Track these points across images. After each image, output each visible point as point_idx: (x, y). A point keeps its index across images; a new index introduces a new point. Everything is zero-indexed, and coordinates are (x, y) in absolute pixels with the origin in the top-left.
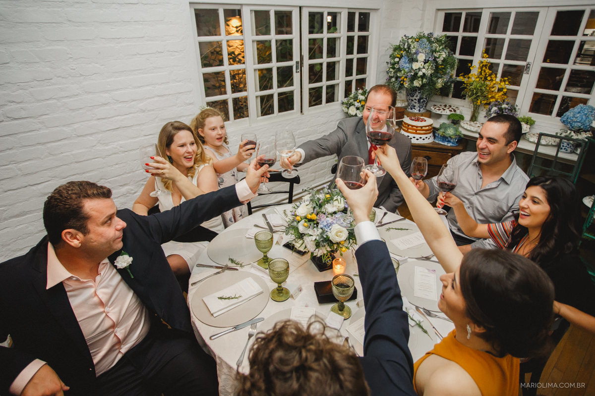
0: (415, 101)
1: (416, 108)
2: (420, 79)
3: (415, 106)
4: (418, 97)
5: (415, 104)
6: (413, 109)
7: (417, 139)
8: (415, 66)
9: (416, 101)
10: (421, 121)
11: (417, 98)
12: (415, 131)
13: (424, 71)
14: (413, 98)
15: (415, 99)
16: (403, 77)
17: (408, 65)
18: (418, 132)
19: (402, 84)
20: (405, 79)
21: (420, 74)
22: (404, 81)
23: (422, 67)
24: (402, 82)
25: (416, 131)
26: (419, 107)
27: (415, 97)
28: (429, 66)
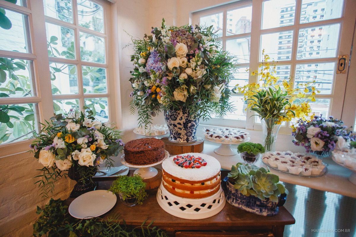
0: (178, 126)
1: (181, 136)
2: (184, 86)
3: (180, 134)
4: (184, 120)
5: (180, 131)
6: (178, 139)
7: (197, 210)
8: (173, 63)
9: (181, 127)
10: (198, 167)
11: (182, 122)
12: (188, 192)
13: (189, 71)
14: (176, 122)
15: (179, 124)
16: (154, 87)
17: (159, 65)
18: (196, 192)
19: (155, 100)
20: (158, 90)
21: (183, 76)
22: (156, 93)
23: (184, 65)
24: (154, 96)
25: (192, 192)
26: (186, 134)
27: (178, 121)
28: (197, 62)
